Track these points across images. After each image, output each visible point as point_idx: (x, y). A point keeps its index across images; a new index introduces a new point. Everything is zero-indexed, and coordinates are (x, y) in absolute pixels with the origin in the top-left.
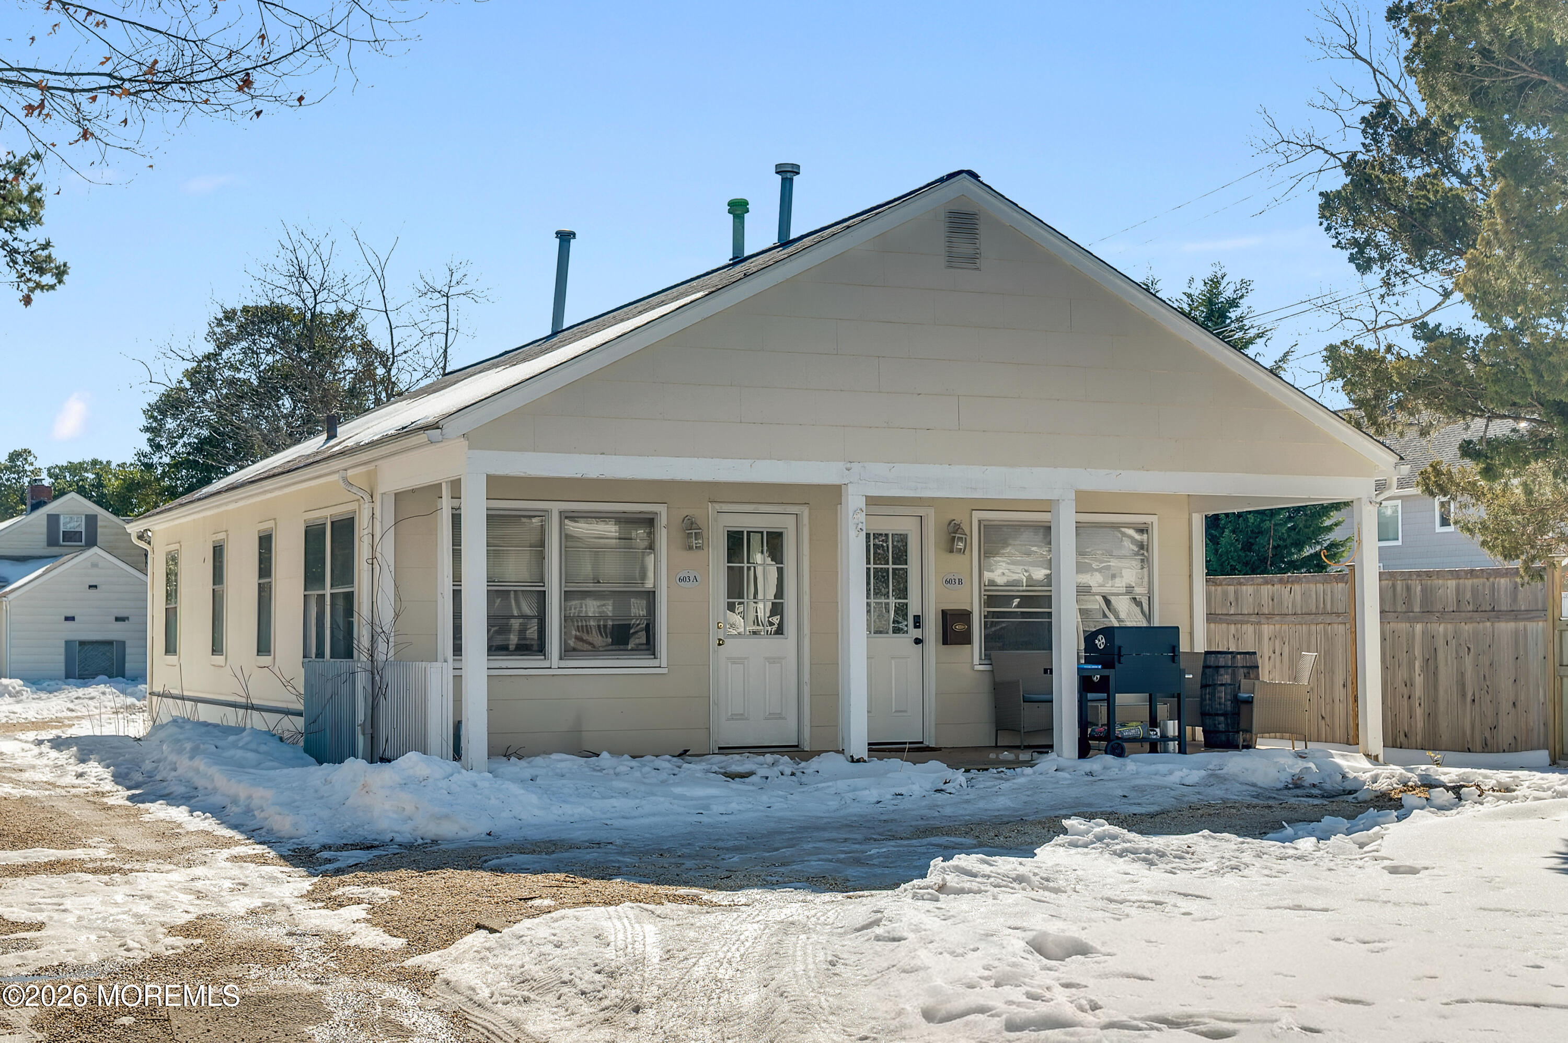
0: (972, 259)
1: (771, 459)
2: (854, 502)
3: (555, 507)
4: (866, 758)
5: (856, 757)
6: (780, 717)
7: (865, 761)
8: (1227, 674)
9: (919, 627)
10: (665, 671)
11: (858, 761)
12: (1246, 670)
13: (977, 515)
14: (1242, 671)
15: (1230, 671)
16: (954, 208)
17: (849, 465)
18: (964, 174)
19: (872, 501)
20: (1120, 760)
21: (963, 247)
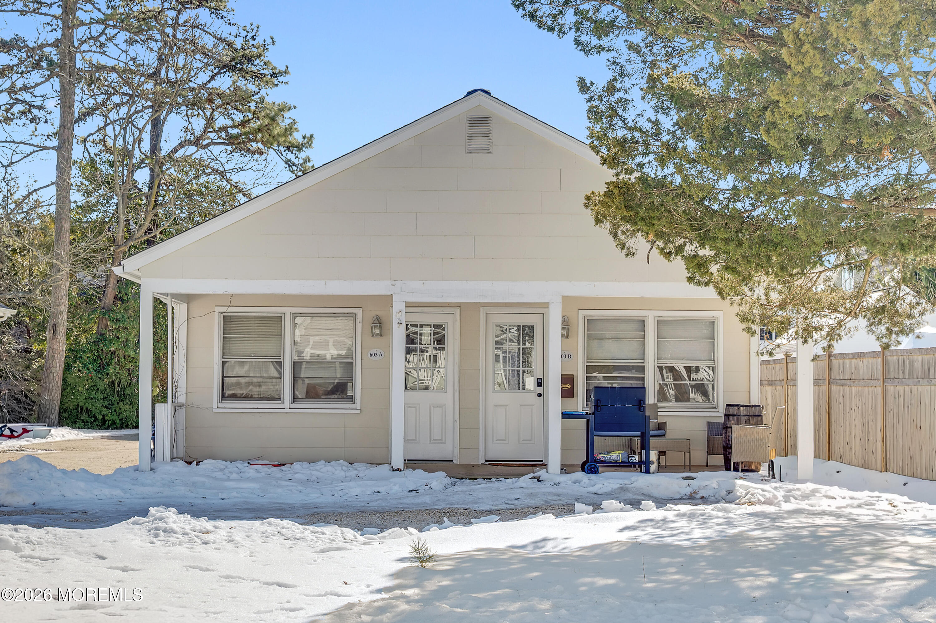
0: (487, 147)
1: (339, 279)
2: (398, 305)
3: (288, 311)
4: (402, 469)
5: (395, 468)
6: (441, 442)
7: (401, 471)
8: (733, 420)
9: (541, 386)
10: (359, 411)
11: (397, 470)
12: (746, 418)
13: (582, 313)
14: (743, 418)
15: (735, 418)
16: (474, 114)
17: (394, 283)
18: (479, 92)
19: (409, 305)
20: (593, 476)
21: (480, 139)
